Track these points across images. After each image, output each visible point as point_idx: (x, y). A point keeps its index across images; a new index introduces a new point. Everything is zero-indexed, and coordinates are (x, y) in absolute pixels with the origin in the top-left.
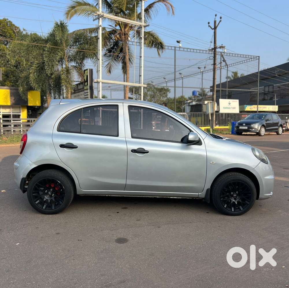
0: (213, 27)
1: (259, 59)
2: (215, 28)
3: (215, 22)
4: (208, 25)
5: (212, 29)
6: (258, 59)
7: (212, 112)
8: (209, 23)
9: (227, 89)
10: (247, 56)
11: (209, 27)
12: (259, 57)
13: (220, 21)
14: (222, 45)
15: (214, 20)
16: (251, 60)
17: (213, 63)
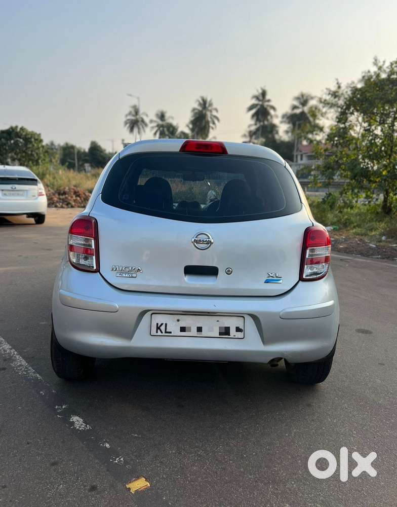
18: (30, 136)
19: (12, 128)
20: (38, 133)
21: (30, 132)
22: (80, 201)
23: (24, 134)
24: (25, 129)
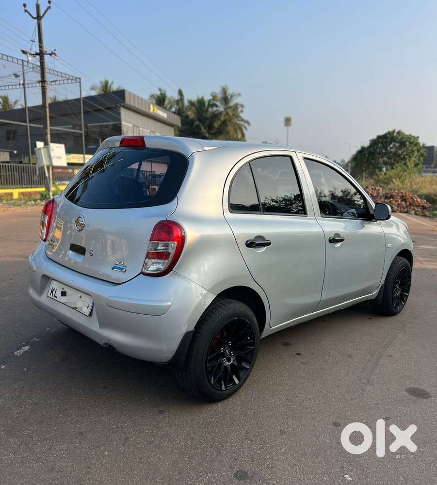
0: (35, 16)
1: (80, 82)
2: (39, 18)
3: (38, 7)
4: (24, 8)
5: (34, 18)
6: (78, 82)
7: (48, 164)
8: (25, 5)
9: (28, 124)
10: (63, 75)
11: (26, 13)
12: (80, 79)
13: (49, 8)
14: (55, 50)
15: (36, 3)
16: (66, 82)
17: (40, 79)
18: (405, 140)
19: (389, 133)
20: (416, 136)
21: (407, 136)
22: (405, 206)
23: (400, 138)
24: (402, 133)
